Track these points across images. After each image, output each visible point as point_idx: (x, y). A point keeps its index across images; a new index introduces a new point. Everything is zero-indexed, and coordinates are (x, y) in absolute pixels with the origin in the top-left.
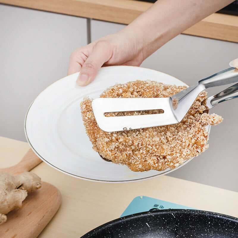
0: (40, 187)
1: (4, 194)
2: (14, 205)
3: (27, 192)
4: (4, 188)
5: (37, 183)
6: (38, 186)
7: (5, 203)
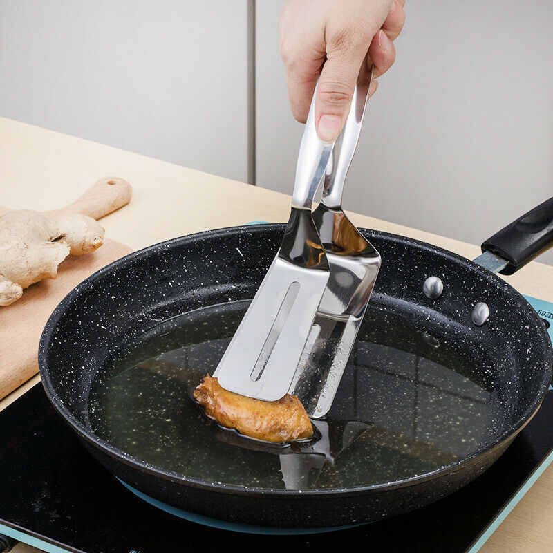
0: (100, 244)
1: (22, 246)
2: (41, 269)
3: (69, 248)
4: (25, 236)
5: (94, 236)
6: (95, 243)
7: (23, 265)
